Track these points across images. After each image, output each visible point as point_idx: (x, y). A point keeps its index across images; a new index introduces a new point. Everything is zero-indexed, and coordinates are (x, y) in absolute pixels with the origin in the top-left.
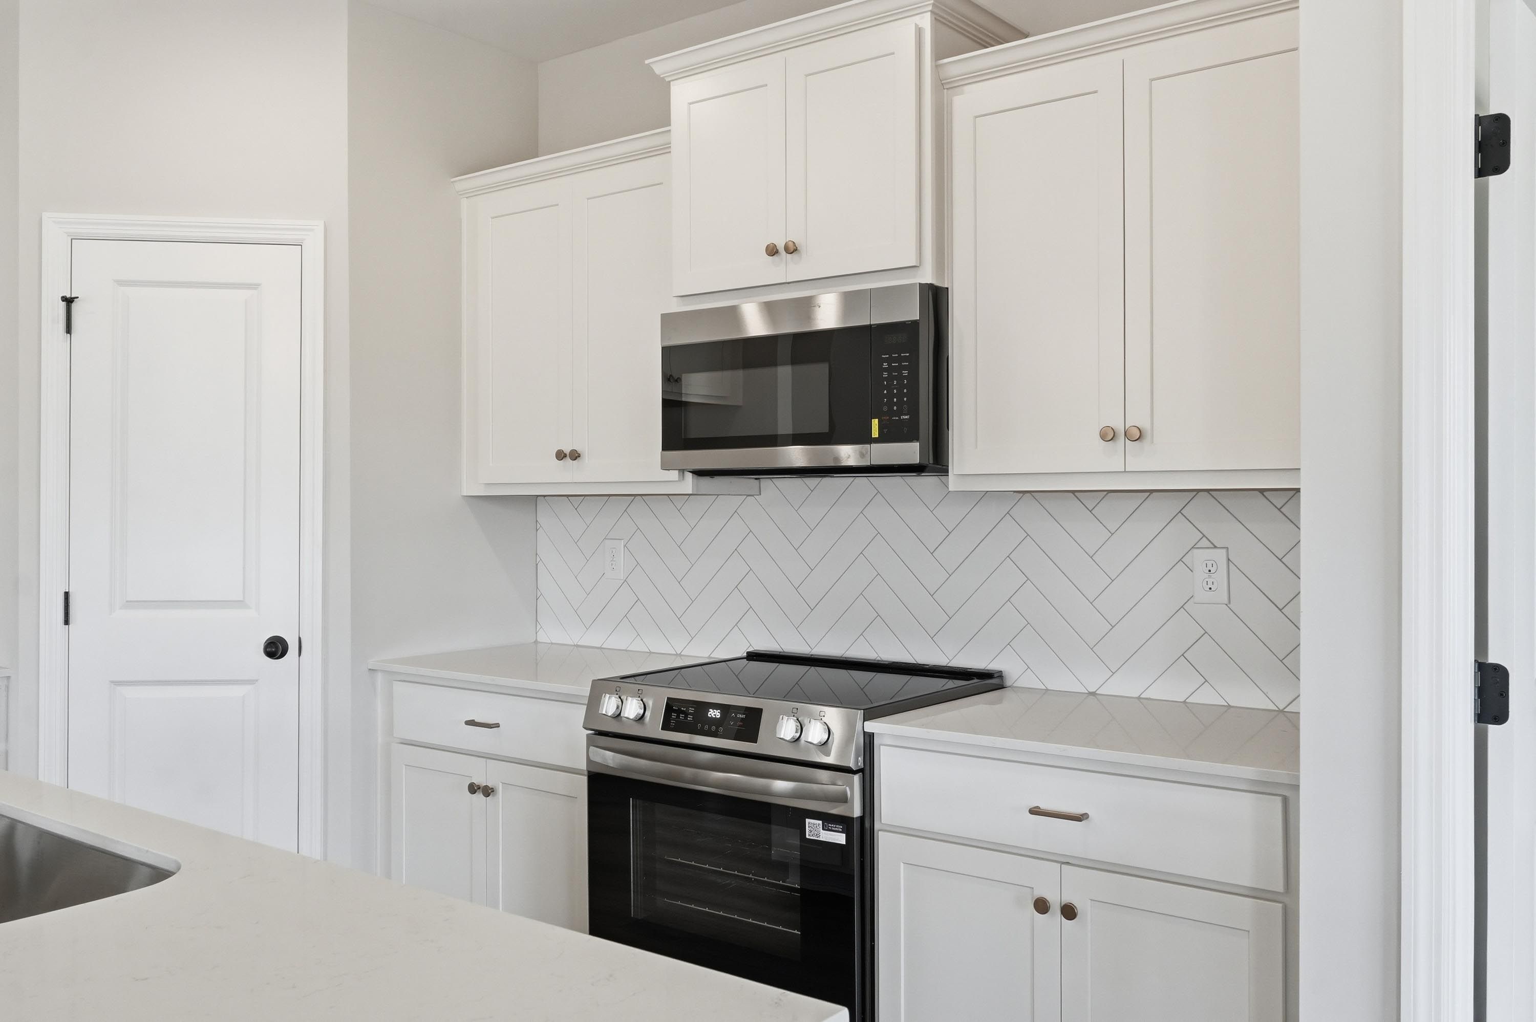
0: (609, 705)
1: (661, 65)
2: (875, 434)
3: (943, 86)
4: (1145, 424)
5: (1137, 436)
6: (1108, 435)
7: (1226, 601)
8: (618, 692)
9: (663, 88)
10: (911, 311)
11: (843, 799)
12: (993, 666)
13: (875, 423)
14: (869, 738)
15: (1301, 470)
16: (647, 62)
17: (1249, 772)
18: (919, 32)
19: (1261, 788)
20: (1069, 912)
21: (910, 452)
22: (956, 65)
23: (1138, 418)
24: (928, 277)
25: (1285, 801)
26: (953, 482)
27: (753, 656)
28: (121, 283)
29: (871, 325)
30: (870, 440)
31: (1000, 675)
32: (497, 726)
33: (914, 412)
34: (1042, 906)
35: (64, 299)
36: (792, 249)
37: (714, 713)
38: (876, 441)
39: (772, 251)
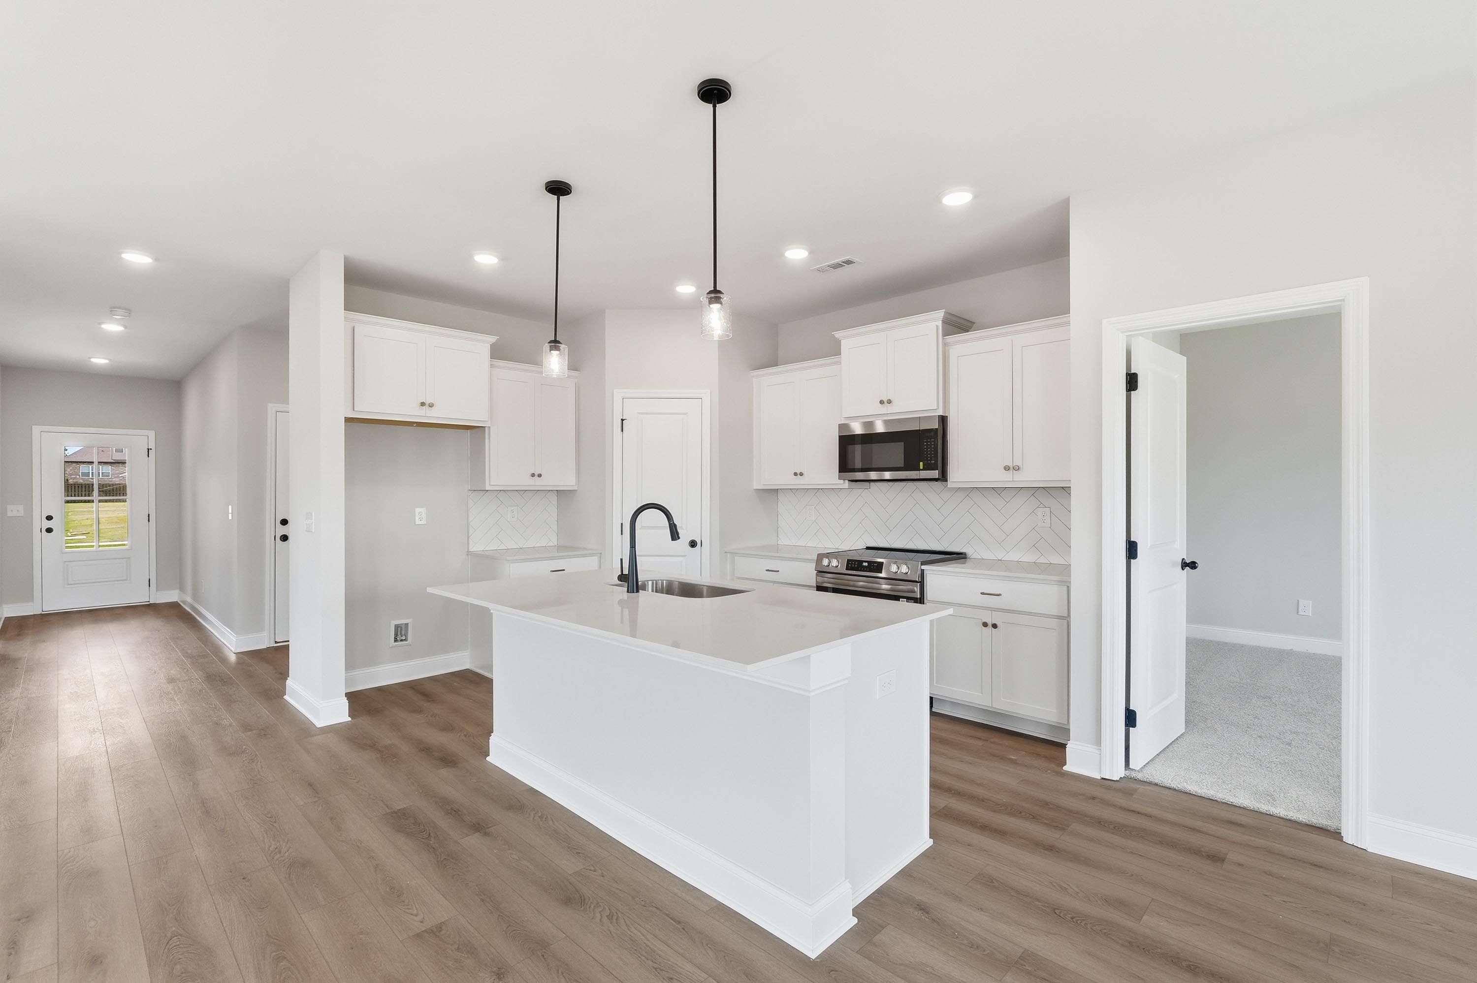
0: (825, 562)
1: (838, 334)
2: (921, 467)
3: (945, 345)
4: (1020, 464)
5: (1017, 469)
6: (1007, 468)
7: (1050, 526)
8: (827, 557)
9: (838, 343)
10: (935, 425)
11: (913, 592)
12: (962, 551)
13: (921, 464)
14: (923, 571)
15: (1072, 481)
16: (833, 333)
17: (1056, 578)
18: (937, 327)
19: (1060, 583)
20: (995, 626)
21: (935, 474)
22: (951, 339)
23: (1017, 462)
24: (941, 413)
25: (1068, 587)
26: (950, 484)
27: (868, 548)
28: (639, 413)
29: (920, 430)
30: (919, 470)
31: (965, 554)
32: (778, 571)
33: (936, 461)
34: (985, 625)
35: (622, 419)
36: (889, 402)
37: (865, 564)
38: (922, 470)
39: (882, 402)
